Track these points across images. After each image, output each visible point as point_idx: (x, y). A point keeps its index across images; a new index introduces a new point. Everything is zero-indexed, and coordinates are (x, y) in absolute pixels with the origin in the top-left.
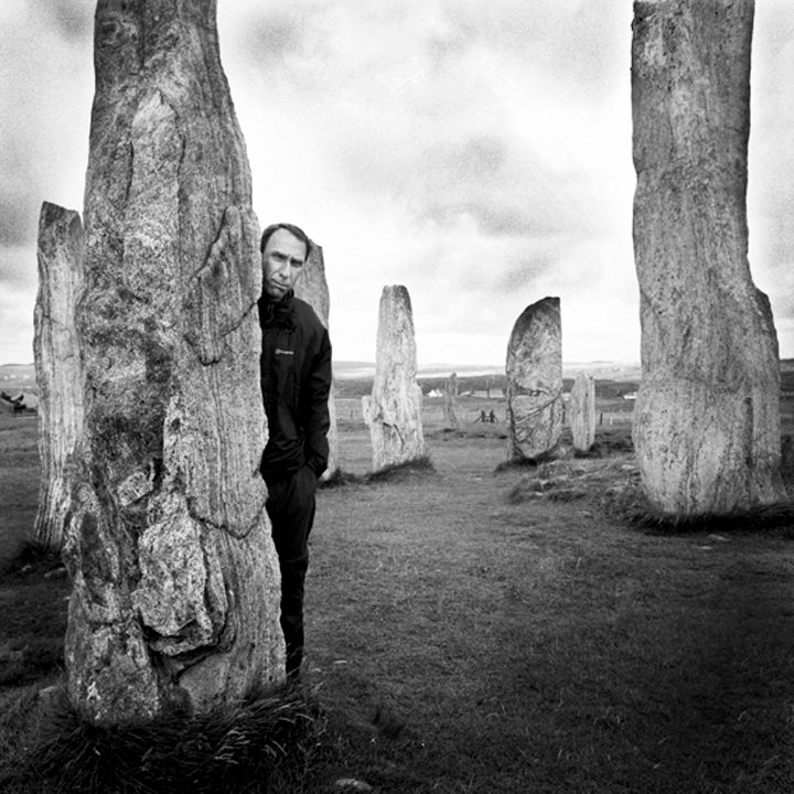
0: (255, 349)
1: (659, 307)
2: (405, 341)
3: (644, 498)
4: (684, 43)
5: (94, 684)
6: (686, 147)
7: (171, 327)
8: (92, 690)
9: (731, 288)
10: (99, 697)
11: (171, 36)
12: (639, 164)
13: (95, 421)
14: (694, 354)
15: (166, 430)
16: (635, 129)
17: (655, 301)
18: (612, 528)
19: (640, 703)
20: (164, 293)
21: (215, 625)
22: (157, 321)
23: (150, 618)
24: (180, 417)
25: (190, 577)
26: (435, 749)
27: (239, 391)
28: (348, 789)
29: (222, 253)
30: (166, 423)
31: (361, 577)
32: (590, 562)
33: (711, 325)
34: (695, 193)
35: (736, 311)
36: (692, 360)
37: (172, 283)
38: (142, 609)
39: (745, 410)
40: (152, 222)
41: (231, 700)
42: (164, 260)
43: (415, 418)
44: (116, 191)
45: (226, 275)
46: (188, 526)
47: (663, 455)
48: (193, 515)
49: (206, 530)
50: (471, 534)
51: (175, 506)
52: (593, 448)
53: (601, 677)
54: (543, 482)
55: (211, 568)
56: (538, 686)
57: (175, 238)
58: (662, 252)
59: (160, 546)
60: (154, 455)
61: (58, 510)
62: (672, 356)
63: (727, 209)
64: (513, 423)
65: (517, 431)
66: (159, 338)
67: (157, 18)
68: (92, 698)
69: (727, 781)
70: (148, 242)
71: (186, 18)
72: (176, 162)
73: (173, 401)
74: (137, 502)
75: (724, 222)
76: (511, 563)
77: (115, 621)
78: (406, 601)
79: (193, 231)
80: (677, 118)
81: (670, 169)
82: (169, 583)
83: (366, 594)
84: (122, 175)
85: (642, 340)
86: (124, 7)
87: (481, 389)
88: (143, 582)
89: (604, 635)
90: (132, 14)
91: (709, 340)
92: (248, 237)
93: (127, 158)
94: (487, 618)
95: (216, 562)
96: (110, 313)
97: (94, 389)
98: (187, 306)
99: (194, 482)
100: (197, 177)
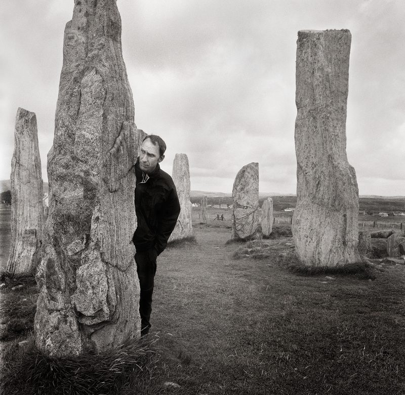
0: (133, 186)
1: (306, 170)
2: (185, 180)
3: (297, 258)
4: (320, 52)
5: (50, 338)
6: (320, 99)
7: (97, 175)
8: (49, 342)
9: (338, 164)
10: (52, 345)
11: (101, 44)
12: (298, 104)
13: (57, 215)
14: (321, 193)
15: (92, 221)
16: (297, 88)
17: (304, 168)
18: (282, 272)
19: (297, 351)
20: (95, 159)
21: (111, 311)
22: (90, 171)
23: (80, 307)
24: (100, 215)
25: (100, 289)
26: (206, 370)
27: (125, 205)
28: (170, 387)
29: (121, 142)
30: (93, 218)
31: (166, 293)
32: (272, 288)
33: (329, 180)
34: (324, 120)
35: (340, 174)
36: (320, 196)
37: (99, 155)
38: (76, 303)
39: (343, 220)
40: (90, 127)
41: (115, 346)
42: (95, 144)
43: (188, 217)
44: (72, 112)
45: (122, 152)
46: (100, 265)
47: (306, 239)
48: (103, 260)
49: (108, 268)
50: (216, 273)
51: (95, 256)
52: (271, 234)
53: (279, 339)
54: (249, 250)
55: (110, 285)
56: (251, 343)
57: (101, 135)
58: (308, 146)
59: (87, 274)
60: (86, 232)
61: (19, 257)
62: (311, 194)
63: (337, 128)
64: (235, 221)
65: (237, 225)
66: (91, 179)
67: (94, 35)
68: (48, 345)
69: (335, 384)
70: (88, 136)
71: (108, 36)
72: (102, 101)
73: (96, 208)
74: (76, 254)
75: (336, 134)
76: (236, 287)
77: (62, 309)
78: (188, 304)
79: (109, 132)
80: (316, 85)
81: (313, 108)
82: (90, 291)
83: (169, 300)
84: (75, 104)
85: (298, 185)
86: (79, 29)
87: (217, 204)
88: (77, 291)
89: (280, 321)
90: (82, 32)
91: (328, 187)
92: (132, 136)
93: (78, 97)
94: (226, 313)
95: (112, 282)
96: (67, 166)
97: (57, 201)
98: (105, 166)
99: (104, 245)
100: (111, 108)
